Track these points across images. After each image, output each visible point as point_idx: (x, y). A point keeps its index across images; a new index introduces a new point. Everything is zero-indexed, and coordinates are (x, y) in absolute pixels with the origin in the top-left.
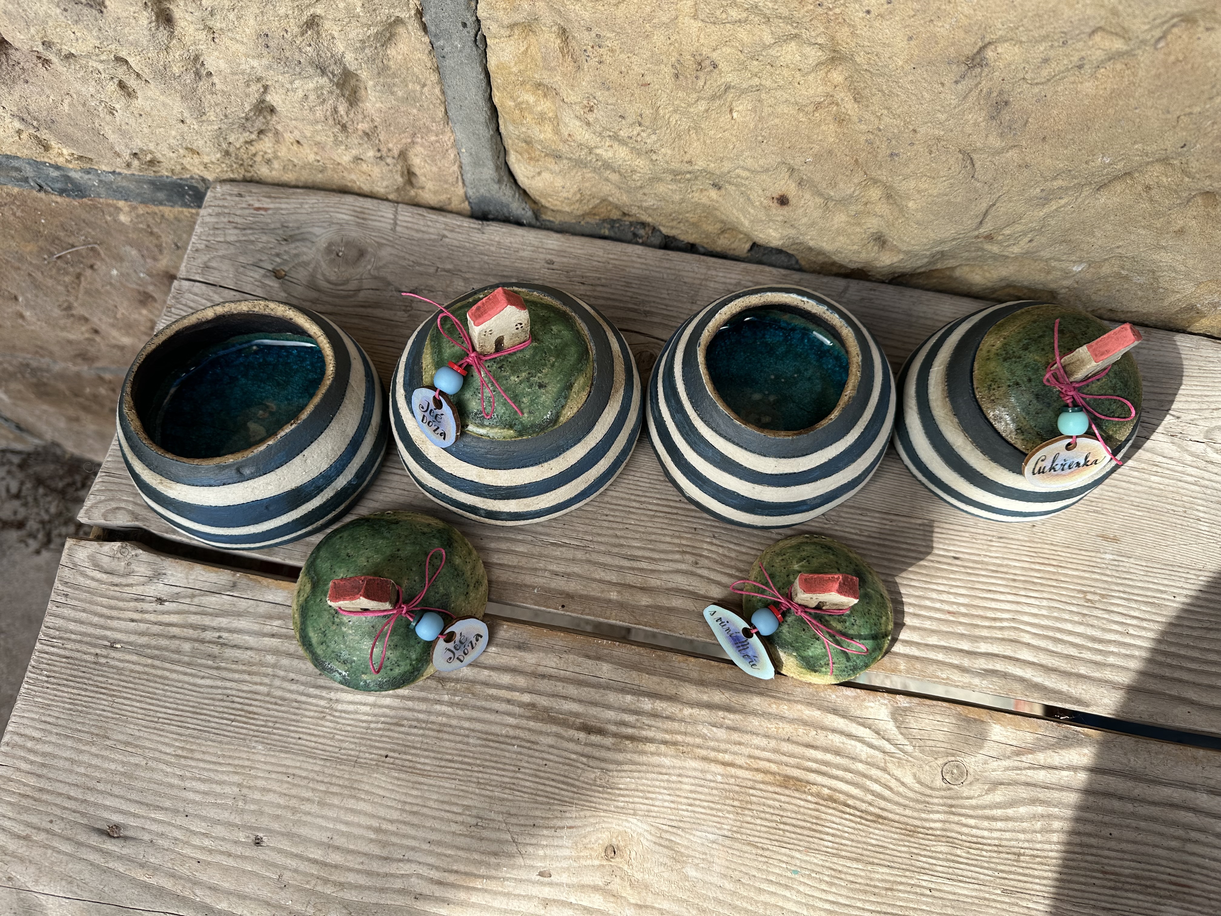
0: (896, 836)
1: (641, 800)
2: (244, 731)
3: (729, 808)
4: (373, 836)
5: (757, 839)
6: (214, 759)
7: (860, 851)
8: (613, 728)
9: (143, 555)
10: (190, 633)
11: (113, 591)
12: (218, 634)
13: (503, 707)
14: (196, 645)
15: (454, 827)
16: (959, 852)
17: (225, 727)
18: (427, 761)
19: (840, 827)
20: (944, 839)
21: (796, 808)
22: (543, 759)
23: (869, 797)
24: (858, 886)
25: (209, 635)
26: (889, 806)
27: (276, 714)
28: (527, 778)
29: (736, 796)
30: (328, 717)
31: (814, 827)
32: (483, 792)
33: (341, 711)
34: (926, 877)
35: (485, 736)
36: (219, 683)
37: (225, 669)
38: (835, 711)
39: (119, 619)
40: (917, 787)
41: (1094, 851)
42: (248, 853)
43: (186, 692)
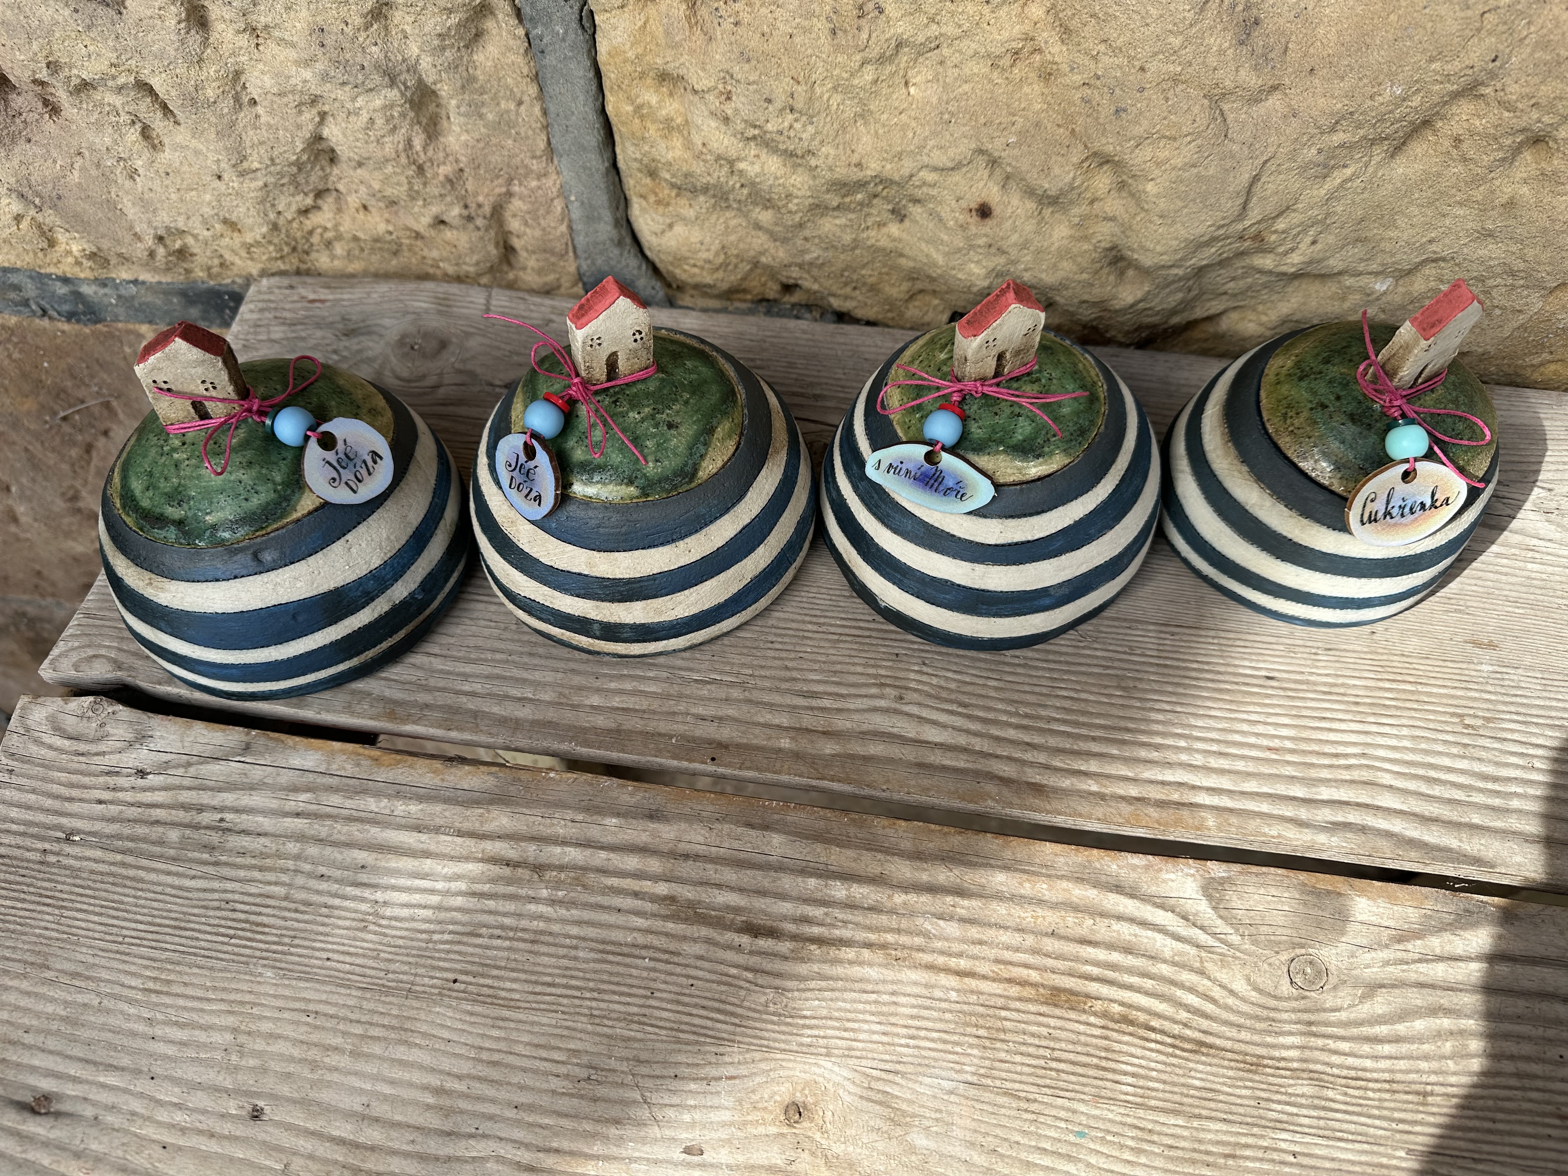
0: (1231, 1073)
1: (837, 1033)
2: (248, 951)
3: (971, 1040)
4: (431, 1100)
5: (1017, 1086)
6: (200, 993)
7: (1177, 1098)
8: (791, 927)
9: (123, 712)
10: (181, 816)
11: (77, 763)
12: (219, 816)
13: (629, 903)
14: (188, 832)
15: (555, 1084)
16: (1330, 1094)
17: (220, 947)
18: (515, 986)
19: (1143, 1062)
20: (1305, 1075)
21: (1073, 1037)
22: (688, 977)
23: (1183, 1015)
24: (1180, 1153)
25: (207, 818)
26: (1215, 1027)
27: (296, 925)
28: (664, 1005)
29: (981, 1022)
30: (372, 927)
31: (1104, 1063)
32: (599, 1029)
33: (390, 918)
34: (1284, 1136)
35: (601, 947)
36: (216, 885)
37: (226, 864)
38: (1118, 888)
39: (81, 800)
40: (1254, 996)
41: (1540, 1084)
42: (240, 1130)
43: (168, 898)
